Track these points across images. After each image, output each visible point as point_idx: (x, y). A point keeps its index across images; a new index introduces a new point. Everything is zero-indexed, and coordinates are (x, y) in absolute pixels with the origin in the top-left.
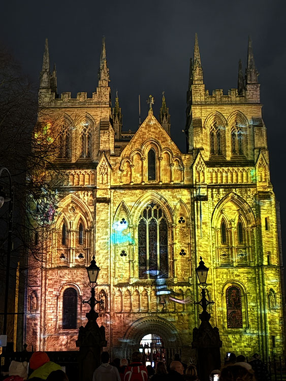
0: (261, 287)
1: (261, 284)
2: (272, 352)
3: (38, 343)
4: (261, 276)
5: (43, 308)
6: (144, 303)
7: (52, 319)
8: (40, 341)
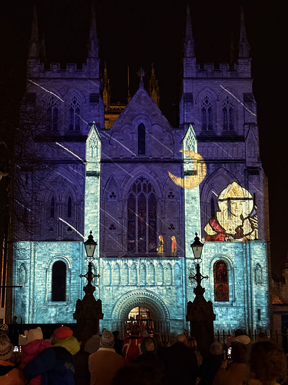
0: (248, 261)
1: (248, 258)
2: (257, 325)
3: (27, 315)
4: (248, 251)
5: (32, 281)
6: (133, 276)
7: (41, 291)
8: (29, 313)
